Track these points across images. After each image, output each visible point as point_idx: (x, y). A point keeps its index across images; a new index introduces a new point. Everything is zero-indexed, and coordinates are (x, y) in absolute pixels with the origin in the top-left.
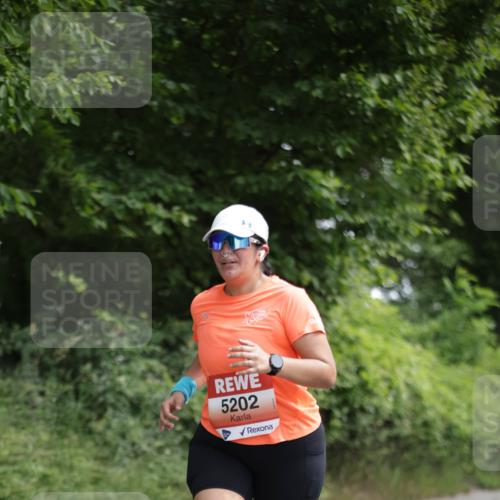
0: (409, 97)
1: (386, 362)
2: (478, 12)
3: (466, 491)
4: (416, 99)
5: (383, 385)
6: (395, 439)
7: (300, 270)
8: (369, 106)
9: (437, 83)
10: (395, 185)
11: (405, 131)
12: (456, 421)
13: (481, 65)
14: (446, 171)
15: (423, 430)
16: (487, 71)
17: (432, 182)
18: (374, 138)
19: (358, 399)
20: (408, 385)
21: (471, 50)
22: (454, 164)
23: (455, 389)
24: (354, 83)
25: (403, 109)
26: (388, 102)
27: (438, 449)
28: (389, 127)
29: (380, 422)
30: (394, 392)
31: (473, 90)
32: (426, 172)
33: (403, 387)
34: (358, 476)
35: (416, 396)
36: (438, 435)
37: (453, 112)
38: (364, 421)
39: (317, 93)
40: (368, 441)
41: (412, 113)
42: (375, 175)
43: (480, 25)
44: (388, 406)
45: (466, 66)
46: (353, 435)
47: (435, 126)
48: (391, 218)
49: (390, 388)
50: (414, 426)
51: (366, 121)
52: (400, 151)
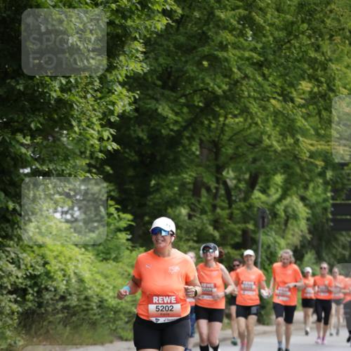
0: (78, 92)
1: (63, 259)
2: (121, 39)
3: (111, 342)
4: (82, 94)
5: (60, 274)
6: (67, 307)
7: (7, 201)
8: (53, 97)
9: (96, 84)
10: (70, 147)
11: (76, 113)
12: (106, 297)
13: (124, 73)
14: (101, 139)
15: (85, 302)
16: (127, 76)
17: (92, 146)
18: (56, 116)
19: (44, 282)
20: (75, 273)
21: (117, 63)
22: (106, 134)
23: (106, 277)
24: (44, 82)
25: (74, 100)
26: (66, 95)
27: (95, 315)
28: (65, 110)
29: (57, 297)
30: (66, 278)
31: (119, 88)
32: (88, 139)
33: (72, 275)
34: (43, 331)
35: (81, 281)
36: (94, 305)
37: (106, 102)
38: (47, 296)
39: (21, 87)
40: (50, 309)
41: (80, 103)
42: (56, 140)
43: (123, 47)
44: (63, 287)
45: (114, 73)
46: (40, 305)
47: (94, 110)
48: (66, 167)
49: (64, 276)
50: (78, 300)
51: (50, 106)
52: (72, 126)
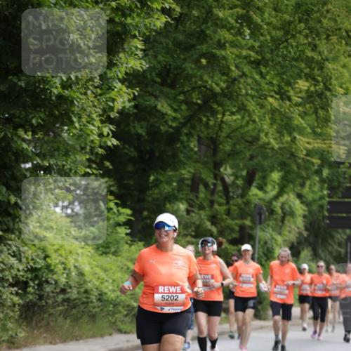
0: (78, 88)
1: (63, 253)
2: (121, 37)
3: (110, 335)
4: (83, 90)
5: (60, 267)
6: (68, 300)
7: (9, 195)
8: (54, 93)
9: (96, 80)
10: (70, 143)
11: (76, 109)
12: (106, 291)
13: (123, 70)
14: (101, 135)
15: (85, 295)
16: (126, 73)
17: (92, 141)
18: (57, 113)
19: (45, 275)
20: (75, 267)
21: (117, 60)
22: (106, 131)
23: (105, 270)
24: (45, 79)
25: (75, 96)
26: (66, 92)
27: (94, 307)
28: (65, 106)
29: (58, 290)
30: (66, 272)
31: (118, 85)
32: (88, 135)
33: (72, 268)
34: (43, 323)
35: (81, 274)
36: (94, 299)
37: (106, 98)
38: (48, 289)
39: (22, 84)
40: (50, 302)
41: (80, 99)
42: (57, 135)
43: (123, 45)
44: (63, 280)
45: (114, 70)
46: (41, 298)
47: (95, 106)
48: (67, 162)
49: (65, 269)
50: (78, 293)
51: (52, 102)
52: (72, 122)
